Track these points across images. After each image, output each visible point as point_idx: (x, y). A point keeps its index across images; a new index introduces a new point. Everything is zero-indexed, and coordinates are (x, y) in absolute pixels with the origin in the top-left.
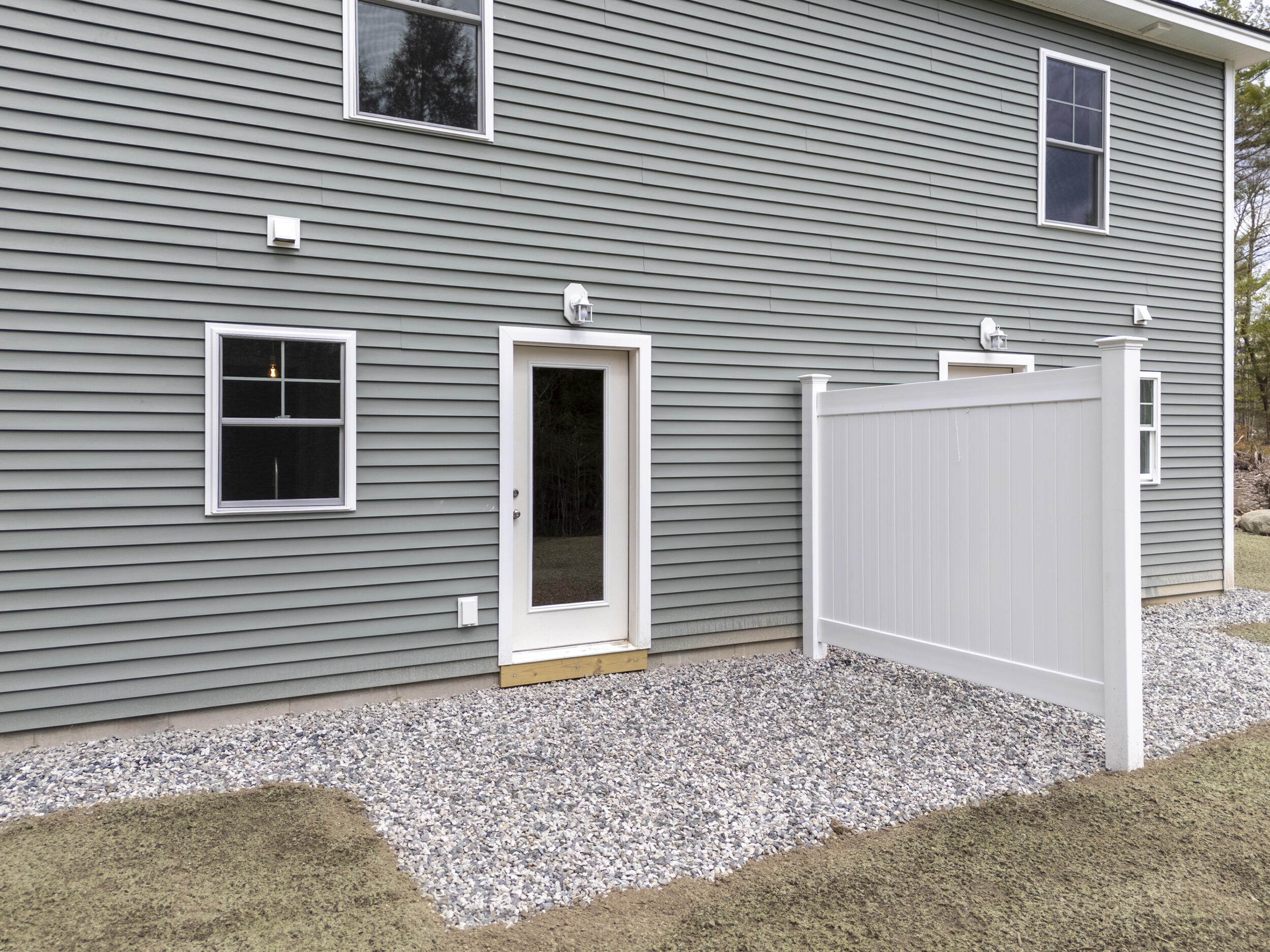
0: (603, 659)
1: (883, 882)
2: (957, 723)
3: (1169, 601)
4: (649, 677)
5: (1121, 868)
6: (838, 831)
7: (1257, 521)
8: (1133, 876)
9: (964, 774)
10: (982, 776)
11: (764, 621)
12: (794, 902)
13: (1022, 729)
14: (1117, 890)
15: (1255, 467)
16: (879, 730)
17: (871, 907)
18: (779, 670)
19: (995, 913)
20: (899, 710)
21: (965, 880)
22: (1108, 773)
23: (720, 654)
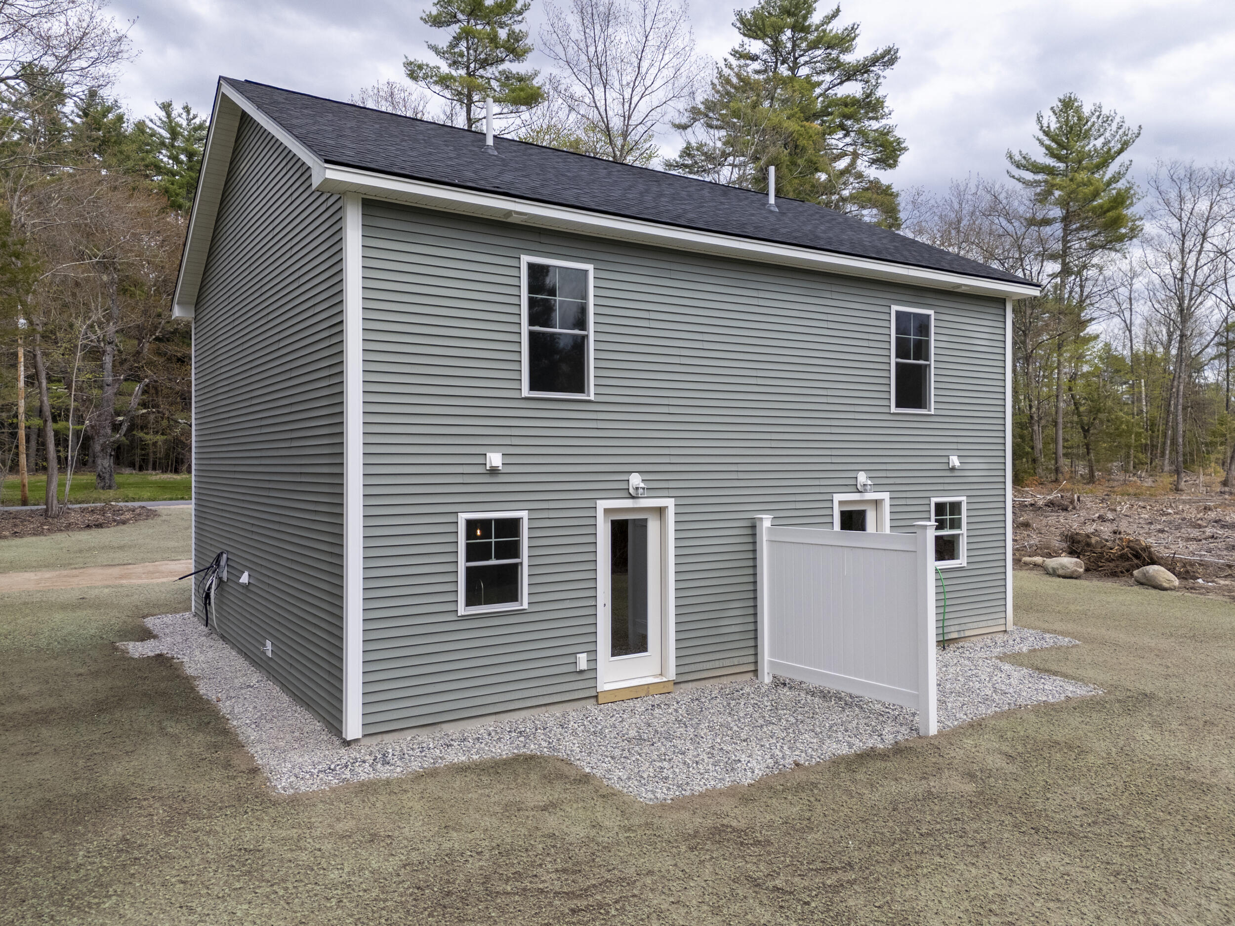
0: (650, 687)
1: (819, 783)
2: (848, 716)
3: (972, 639)
4: (676, 695)
5: (920, 775)
6: (797, 765)
7: (1055, 566)
8: (925, 778)
9: (852, 740)
10: (861, 741)
11: (736, 661)
12: (783, 791)
13: (881, 718)
14: (917, 783)
15: (1074, 508)
16: (809, 721)
17: (816, 791)
18: (747, 690)
19: (866, 792)
20: (817, 710)
21: (854, 781)
22: (920, 737)
23: (711, 681)
